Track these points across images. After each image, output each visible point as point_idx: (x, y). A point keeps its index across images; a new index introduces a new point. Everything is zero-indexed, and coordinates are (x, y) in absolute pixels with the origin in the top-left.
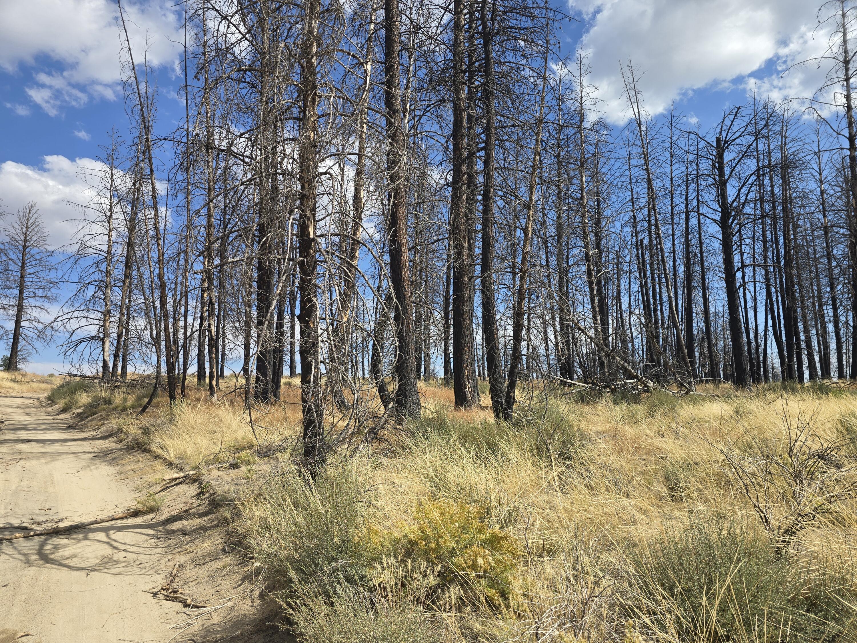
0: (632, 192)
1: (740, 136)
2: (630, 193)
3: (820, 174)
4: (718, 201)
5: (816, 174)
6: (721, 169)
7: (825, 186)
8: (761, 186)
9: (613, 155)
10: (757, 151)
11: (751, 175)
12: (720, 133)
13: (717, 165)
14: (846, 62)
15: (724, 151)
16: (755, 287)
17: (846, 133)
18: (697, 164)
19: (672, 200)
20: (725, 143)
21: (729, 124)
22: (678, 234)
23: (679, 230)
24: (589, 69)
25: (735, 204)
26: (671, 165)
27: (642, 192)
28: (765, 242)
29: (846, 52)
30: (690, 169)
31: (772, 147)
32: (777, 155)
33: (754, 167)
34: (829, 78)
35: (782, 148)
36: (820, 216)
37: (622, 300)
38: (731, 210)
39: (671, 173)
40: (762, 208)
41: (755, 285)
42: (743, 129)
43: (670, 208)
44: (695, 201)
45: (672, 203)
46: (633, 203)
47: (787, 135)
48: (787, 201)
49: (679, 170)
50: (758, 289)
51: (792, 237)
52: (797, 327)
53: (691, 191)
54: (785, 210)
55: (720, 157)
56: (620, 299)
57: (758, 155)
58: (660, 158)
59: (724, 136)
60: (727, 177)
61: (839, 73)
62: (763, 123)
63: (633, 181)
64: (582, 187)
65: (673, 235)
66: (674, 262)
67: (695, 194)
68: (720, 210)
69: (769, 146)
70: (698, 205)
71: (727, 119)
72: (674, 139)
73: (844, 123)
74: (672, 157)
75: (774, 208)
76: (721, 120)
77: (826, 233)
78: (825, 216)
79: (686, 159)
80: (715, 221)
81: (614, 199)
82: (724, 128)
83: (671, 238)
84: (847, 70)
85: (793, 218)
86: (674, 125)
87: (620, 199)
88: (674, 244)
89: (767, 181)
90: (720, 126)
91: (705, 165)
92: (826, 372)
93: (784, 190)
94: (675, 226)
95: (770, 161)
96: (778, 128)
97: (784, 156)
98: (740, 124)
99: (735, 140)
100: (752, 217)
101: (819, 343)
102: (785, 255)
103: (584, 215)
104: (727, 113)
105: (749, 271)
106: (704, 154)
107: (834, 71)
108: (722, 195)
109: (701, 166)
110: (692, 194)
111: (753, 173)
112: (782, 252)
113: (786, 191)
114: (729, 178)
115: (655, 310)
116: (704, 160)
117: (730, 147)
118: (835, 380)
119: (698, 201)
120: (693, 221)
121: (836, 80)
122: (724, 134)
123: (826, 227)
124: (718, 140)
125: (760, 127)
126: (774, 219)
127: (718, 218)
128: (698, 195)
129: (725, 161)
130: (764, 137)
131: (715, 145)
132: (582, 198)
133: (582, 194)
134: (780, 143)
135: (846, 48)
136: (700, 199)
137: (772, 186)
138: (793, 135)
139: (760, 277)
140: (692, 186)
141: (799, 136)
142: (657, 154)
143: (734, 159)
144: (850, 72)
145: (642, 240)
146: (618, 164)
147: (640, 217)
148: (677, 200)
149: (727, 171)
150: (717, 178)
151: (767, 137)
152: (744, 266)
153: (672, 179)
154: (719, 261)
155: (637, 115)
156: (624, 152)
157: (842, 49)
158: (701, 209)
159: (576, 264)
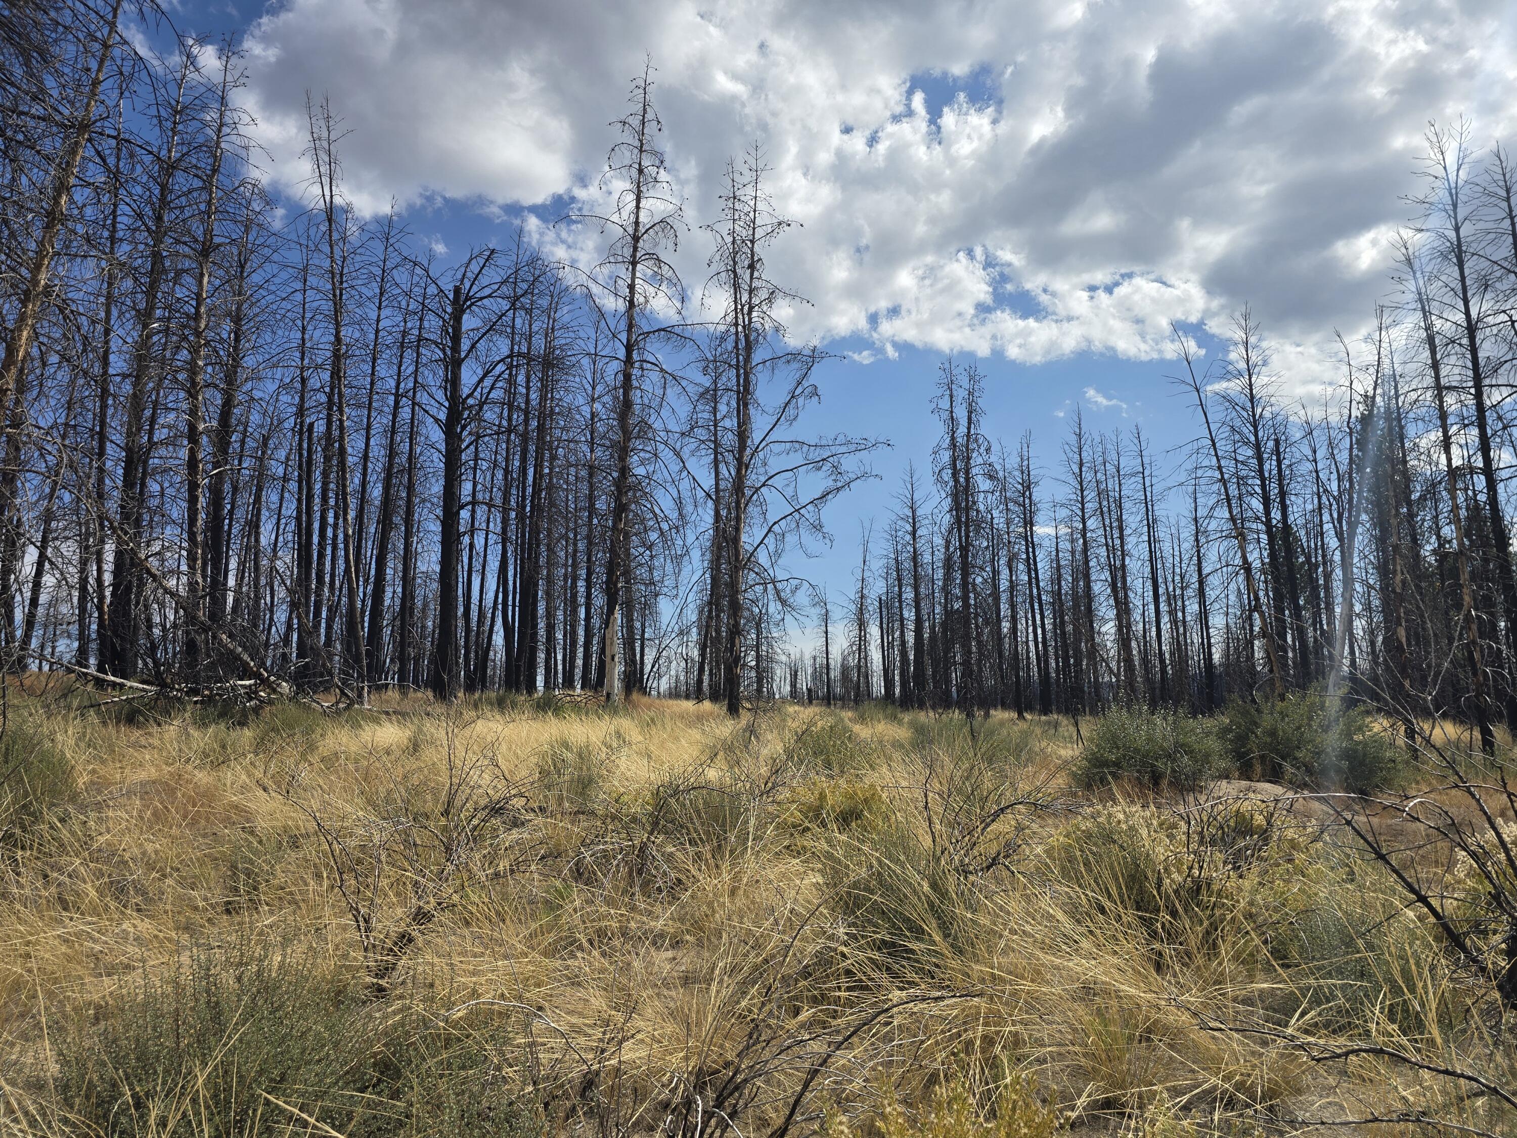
0: (303, 333)
1: (490, 296)
2: (299, 335)
3: (593, 388)
4: (446, 389)
5: (587, 386)
6: (456, 339)
7: (597, 406)
8: (512, 382)
9: (275, 257)
10: (513, 327)
11: (499, 362)
12: (462, 281)
13: (450, 330)
14: (636, 239)
15: (463, 311)
16: (486, 539)
17: (623, 337)
18: (421, 319)
19: (373, 367)
20: (466, 300)
21: (476, 272)
22: (376, 428)
23: (381, 422)
24: (243, 80)
25: (471, 401)
26: (379, 308)
27: (324, 340)
28: (507, 472)
29: (637, 223)
30: (409, 325)
31: (535, 328)
32: (539, 343)
33: (505, 351)
34: (612, 252)
35: (547, 335)
36: (585, 448)
37: (262, 529)
38: (464, 409)
39: (378, 321)
40: (510, 419)
41: (487, 535)
42: (496, 287)
43: (369, 379)
44: (412, 379)
45: (373, 374)
46: (303, 354)
47: (557, 315)
48: (546, 415)
49: (391, 320)
50: (490, 542)
51: (547, 471)
52: (535, 609)
53: (407, 361)
54: (541, 428)
55: (457, 318)
56: (258, 527)
57: (513, 333)
58: (364, 290)
59: (467, 285)
60: (463, 355)
61: (625, 249)
62: (525, 286)
63: (308, 315)
64: (198, 295)
65: (368, 428)
66: (364, 474)
67: (412, 369)
68: (447, 404)
69: (530, 326)
70: (414, 388)
71: (474, 261)
72: (389, 265)
73: (623, 325)
74: (381, 294)
75: (526, 421)
76: (466, 260)
77: (591, 475)
78: (592, 451)
79: (404, 304)
80: (437, 420)
81: (268, 337)
82: (469, 274)
83: (363, 432)
84: (635, 249)
85: (551, 442)
86: (391, 241)
87: (279, 341)
88: (367, 445)
89: (521, 379)
90: (463, 269)
91: (433, 323)
92: (569, 682)
93: (543, 398)
94: (374, 414)
95: (529, 349)
96: (544, 302)
97: (550, 349)
98: (492, 276)
99: (481, 299)
100: (495, 428)
101: (565, 636)
102: (533, 496)
103: (197, 352)
104: (476, 252)
105: (481, 511)
106: (434, 305)
107: (619, 245)
108: (453, 382)
109: (426, 324)
110: (408, 369)
111: (502, 360)
112: (529, 490)
113: (546, 400)
114: (466, 356)
115: (321, 556)
116: (431, 316)
117: (474, 308)
118: (578, 690)
119: (416, 382)
120: (405, 413)
121: (620, 259)
122: (467, 284)
123: (591, 467)
124: (457, 290)
125: (519, 292)
126: (525, 438)
127: (442, 416)
128: (417, 370)
129: (463, 329)
130: (523, 307)
131: (451, 297)
132: (197, 316)
133: (197, 308)
134: (545, 326)
135: (637, 218)
136: (420, 380)
137: (528, 388)
138: (566, 318)
139: (496, 526)
140: (409, 354)
141: (572, 324)
142: (360, 282)
143: (478, 329)
144: (638, 255)
145: (311, 425)
146: (284, 275)
147: (314, 383)
148: (382, 370)
149: (465, 345)
150: (449, 352)
151: (529, 312)
152: (474, 503)
153: (377, 331)
154: (437, 487)
155: (328, 198)
156: (295, 257)
157: (633, 218)
158: (418, 395)
159: (170, 442)
